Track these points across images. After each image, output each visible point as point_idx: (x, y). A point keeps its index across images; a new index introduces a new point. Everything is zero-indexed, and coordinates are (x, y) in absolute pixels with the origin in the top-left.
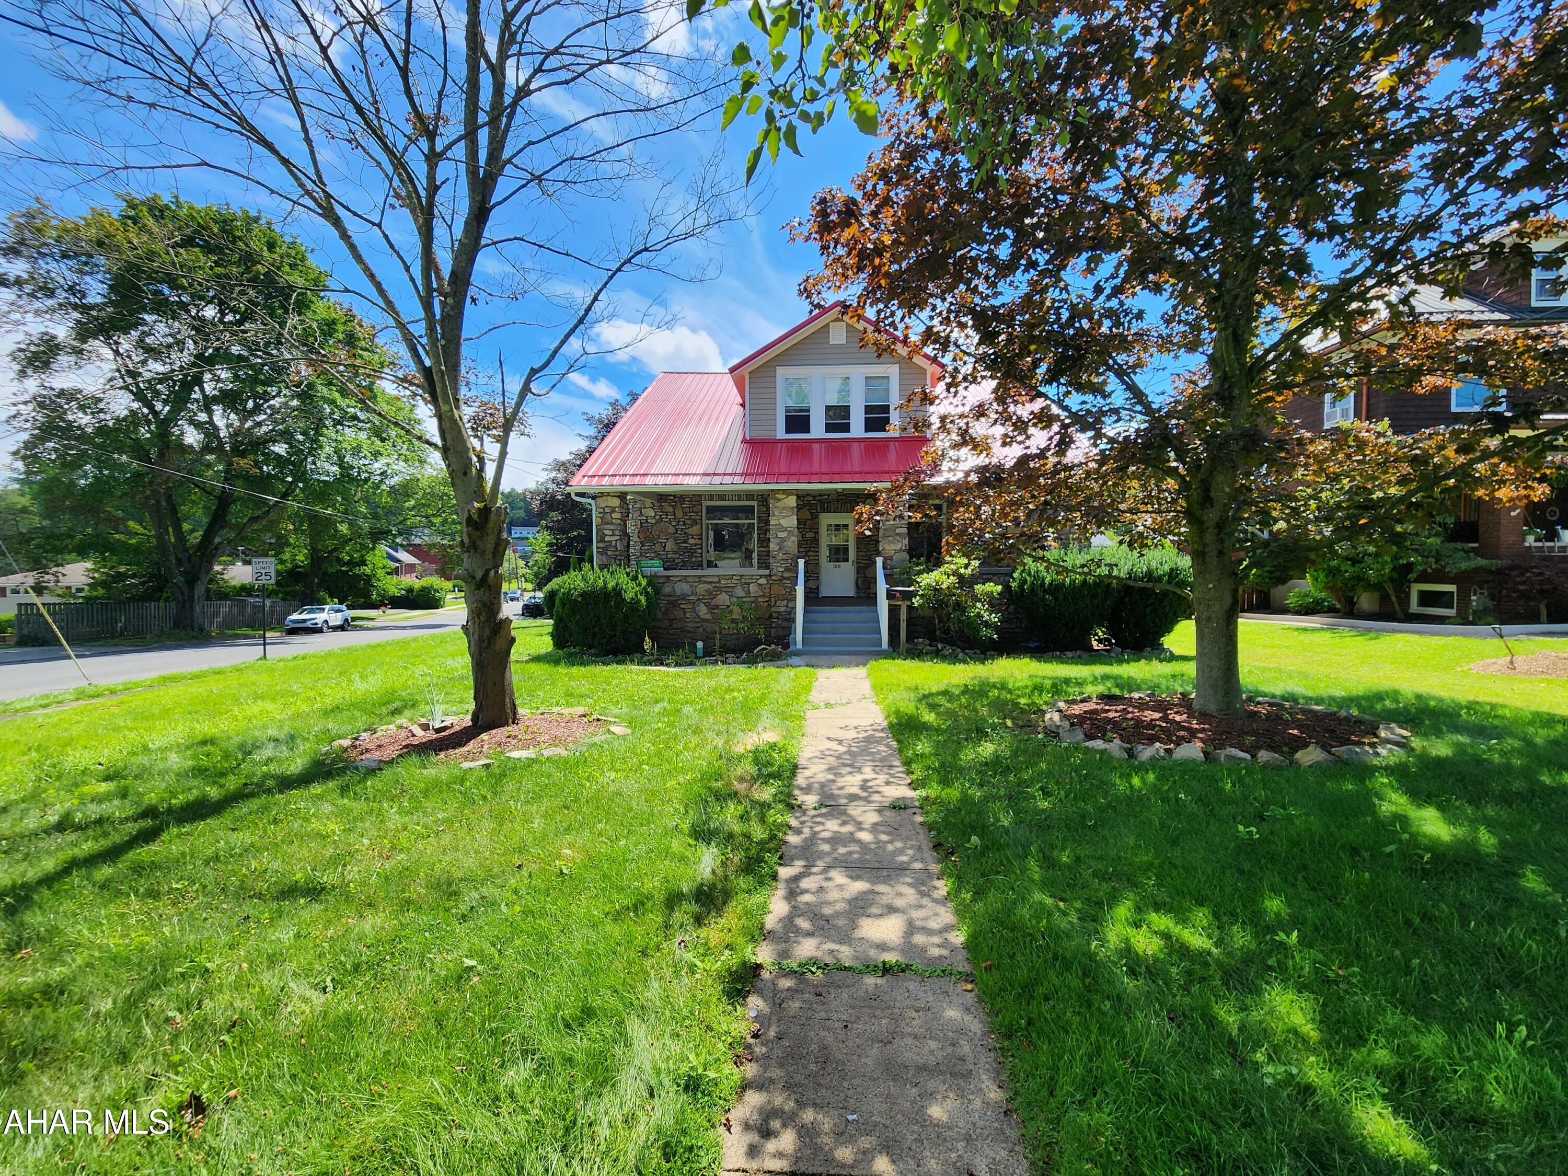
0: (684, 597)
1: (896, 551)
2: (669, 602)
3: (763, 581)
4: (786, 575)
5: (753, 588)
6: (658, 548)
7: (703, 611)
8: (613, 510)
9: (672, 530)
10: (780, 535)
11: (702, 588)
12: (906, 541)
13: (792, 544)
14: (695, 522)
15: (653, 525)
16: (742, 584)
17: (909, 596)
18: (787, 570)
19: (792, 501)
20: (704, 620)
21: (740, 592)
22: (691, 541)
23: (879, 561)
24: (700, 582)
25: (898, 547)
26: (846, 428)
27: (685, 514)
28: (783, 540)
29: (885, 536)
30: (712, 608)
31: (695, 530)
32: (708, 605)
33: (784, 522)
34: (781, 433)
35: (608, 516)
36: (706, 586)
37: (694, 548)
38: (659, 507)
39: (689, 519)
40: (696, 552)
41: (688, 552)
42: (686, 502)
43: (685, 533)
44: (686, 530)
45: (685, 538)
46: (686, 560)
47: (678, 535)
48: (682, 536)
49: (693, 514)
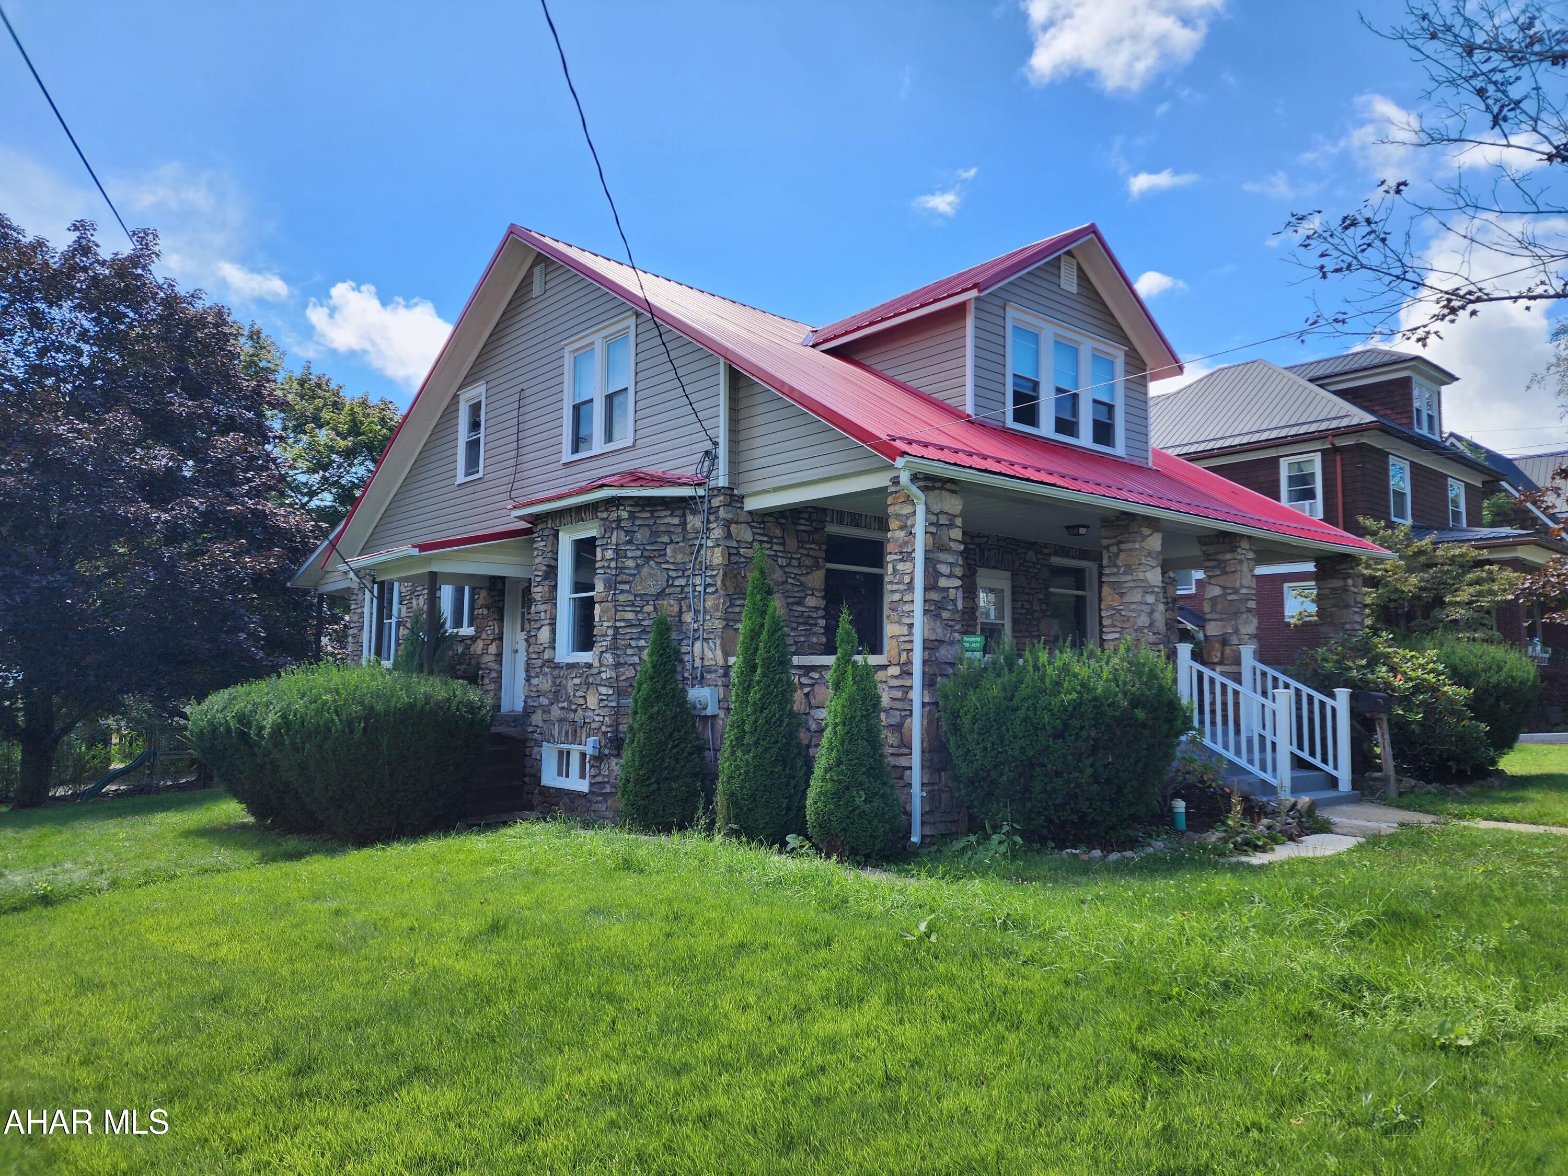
9: (779, 575)
14: (817, 564)
22: (810, 602)
31: (817, 578)
37: (814, 615)
38: (760, 523)
39: (808, 555)
40: (816, 625)
41: (804, 624)
42: (803, 521)
43: (802, 584)
44: (802, 579)
45: (802, 594)
46: (802, 639)
47: (789, 587)
48: (796, 589)
49: (813, 546)
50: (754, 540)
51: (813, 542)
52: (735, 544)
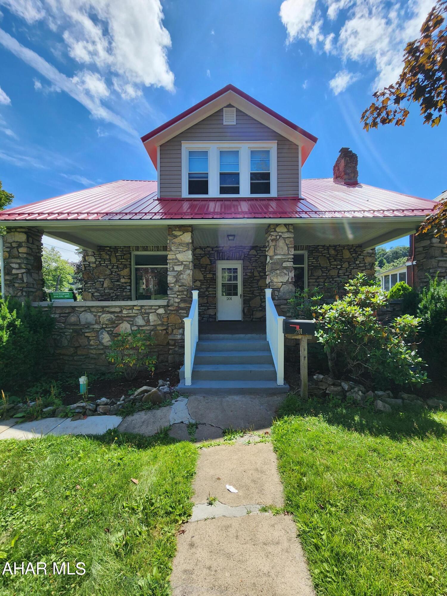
0: (88, 325)
1: (283, 283)
2: (75, 331)
3: (161, 311)
4: (182, 305)
5: (152, 317)
6: (98, 285)
7: (106, 339)
8: (20, 245)
9: (108, 272)
10: (177, 268)
11: (105, 317)
12: (292, 274)
13: (187, 277)
14: (125, 266)
15: (94, 269)
16: (142, 314)
17: (309, 329)
18: (183, 300)
19: (187, 237)
20: (106, 347)
21: (140, 321)
22: (123, 280)
23: (268, 292)
24: (103, 312)
25: (285, 279)
26: (236, 190)
27: (118, 260)
28: (180, 273)
29: (273, 270)
30: (113, 335)
31: (126, 272)
32: (110, 333)
33: (180, 257)
34: (185, 193)
35: (15, 251)
36: (109, 316)
37: (125, 285)
38: (98, 255)
39: (121, 264)
40: (126, 288)
41: (120, 288)
42: (119, 252)
43: (118, 274)
44: (119, 273)
45: (118, 278)
46: (119, 294)
47: (113, 276)
48: (116, 276)
49: (123, 260)
50: (96, 261)
51: (124, 259)
52: (87, 263)
